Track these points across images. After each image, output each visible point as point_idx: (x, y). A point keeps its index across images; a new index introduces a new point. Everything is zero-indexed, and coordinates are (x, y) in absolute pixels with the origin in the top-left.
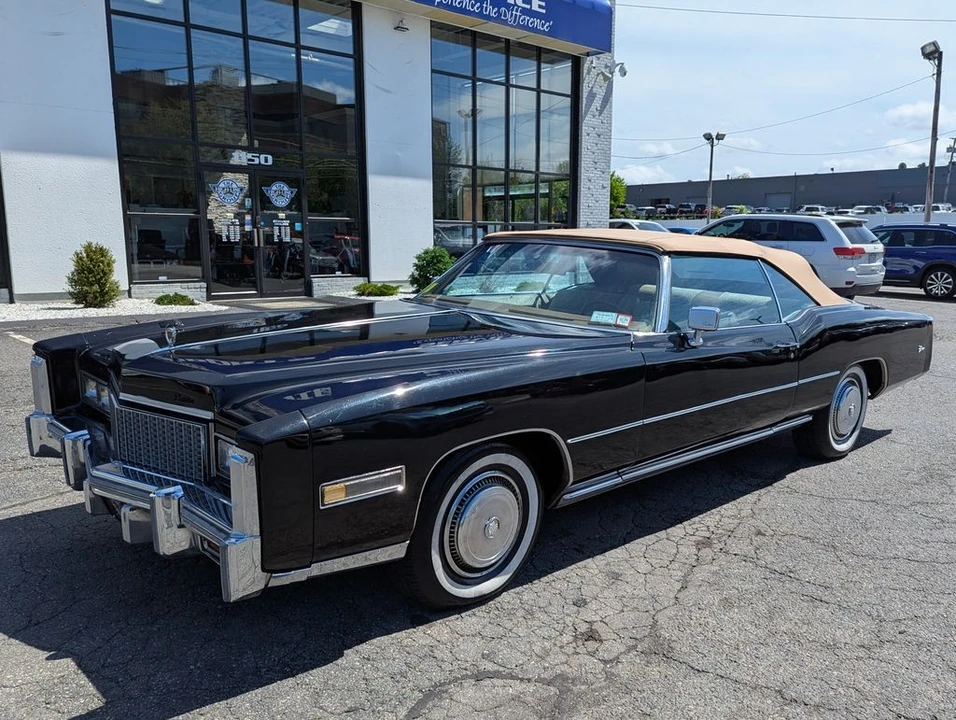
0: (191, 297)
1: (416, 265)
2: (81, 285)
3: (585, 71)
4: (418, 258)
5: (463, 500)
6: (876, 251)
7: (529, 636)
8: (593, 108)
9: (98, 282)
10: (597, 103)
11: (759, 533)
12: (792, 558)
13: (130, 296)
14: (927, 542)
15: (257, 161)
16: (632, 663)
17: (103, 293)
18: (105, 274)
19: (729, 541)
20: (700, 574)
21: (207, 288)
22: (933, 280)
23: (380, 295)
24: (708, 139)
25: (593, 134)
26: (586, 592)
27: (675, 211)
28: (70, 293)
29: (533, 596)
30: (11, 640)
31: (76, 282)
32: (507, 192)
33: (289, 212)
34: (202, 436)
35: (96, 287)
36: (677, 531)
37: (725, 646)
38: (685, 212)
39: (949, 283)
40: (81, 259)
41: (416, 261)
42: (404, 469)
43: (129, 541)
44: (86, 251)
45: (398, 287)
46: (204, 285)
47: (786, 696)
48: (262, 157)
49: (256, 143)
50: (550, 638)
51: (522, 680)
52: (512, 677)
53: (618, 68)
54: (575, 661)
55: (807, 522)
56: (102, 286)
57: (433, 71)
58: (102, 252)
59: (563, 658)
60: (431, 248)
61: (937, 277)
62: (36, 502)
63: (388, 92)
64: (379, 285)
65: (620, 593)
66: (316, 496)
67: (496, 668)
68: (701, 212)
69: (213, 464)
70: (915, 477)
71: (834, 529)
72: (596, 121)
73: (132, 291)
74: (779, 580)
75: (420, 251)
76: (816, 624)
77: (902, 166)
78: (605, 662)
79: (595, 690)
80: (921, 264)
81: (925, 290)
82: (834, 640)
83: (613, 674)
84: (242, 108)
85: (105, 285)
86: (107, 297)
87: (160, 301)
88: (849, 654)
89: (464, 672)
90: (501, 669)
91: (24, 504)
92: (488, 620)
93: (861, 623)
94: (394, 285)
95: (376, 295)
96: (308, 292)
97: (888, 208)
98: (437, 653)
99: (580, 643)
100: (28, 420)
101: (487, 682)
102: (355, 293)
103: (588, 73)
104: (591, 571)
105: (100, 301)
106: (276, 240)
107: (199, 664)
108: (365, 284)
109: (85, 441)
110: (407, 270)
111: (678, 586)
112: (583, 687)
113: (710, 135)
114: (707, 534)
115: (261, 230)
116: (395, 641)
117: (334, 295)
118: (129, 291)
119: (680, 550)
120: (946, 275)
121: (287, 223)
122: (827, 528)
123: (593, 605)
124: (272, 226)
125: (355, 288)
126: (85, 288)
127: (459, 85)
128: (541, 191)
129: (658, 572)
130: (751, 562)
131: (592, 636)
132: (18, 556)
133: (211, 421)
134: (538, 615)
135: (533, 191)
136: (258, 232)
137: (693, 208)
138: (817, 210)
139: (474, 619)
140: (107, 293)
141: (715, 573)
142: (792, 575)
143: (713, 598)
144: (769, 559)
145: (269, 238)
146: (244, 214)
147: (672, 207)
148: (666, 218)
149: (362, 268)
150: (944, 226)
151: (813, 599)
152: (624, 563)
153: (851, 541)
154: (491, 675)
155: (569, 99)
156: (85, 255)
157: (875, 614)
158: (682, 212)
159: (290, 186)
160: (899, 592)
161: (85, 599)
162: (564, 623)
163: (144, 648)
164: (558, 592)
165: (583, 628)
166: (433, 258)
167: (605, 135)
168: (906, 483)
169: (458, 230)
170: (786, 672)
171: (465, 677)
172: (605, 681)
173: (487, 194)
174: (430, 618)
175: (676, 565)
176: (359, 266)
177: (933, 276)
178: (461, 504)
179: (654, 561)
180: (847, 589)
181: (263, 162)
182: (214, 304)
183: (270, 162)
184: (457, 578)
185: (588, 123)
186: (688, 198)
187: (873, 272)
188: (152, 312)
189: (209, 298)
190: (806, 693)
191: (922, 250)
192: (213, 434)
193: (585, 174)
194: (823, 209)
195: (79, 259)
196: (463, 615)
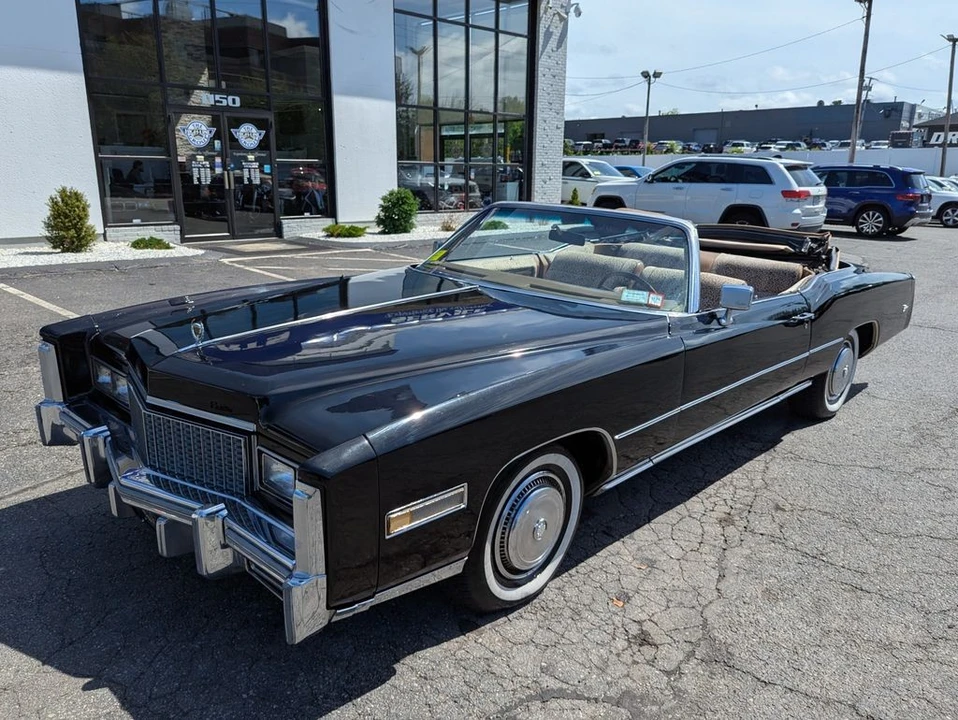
0: (166, 241)
1: (381, 206)
2: (57, 229)
3: (542, 12)
4: (384, 199)
5: (514, 505)
6: (820, 193)
7: (581, 642)
8: (548, 49)
9: (75, 226)
10: (553, 43)
11: (778, 508)
12: (821, 538)
13: (105, 240)
14: (943, 516)
15: (225, 103)
16: (695, 674)
17: (79, 238)
18: (81, 219)
19: (751, 517)
20: (734, 560)
21: (181, 231)
22: (864, 219)
23: (348, 237)
24: (646, 77)
25: (548, 76)
26: (628, 583)
27: (610, 146)
28: (47, 237)
29: (575, 592)
30: (46, 666)
31: (52, 227)
32: (466, 131)
33: (257, 154)
34: (243, 449)
35: (72, 232)
36: (695, 504)
37: (784, 650)
38: (620, 147)
39: (880, 222)
40: (56, 203)
41: (382, 202)
42: (466, 487)
43: (165, 554)
44: (61, 197)
45: (365, 228)
46: (178, 227)
47: (861, 712)
48: (230, 98)
49: (224, 84)
50: (602, 644)
51: (588, 699)
52: (579, 697)
53: (572, 9)
54: (636, 672)
55: (822, 494)
56: (79, 231)
57: (396, 11)
58: (77, 196)
59: (623, 670)
60: (396, 189)
61: (868, 215)
62: (46, 486)
63: (352, 32)
64: (347, 226)
65: (661, 585)
66: (382, 525)
67: (559, 685)
68: (635, 147)
69: (257, 479)
70: (907, 438)
71: (849, 502)
72: (551, 62)
73: (108, 234)
74: (814, 564)
75: (385, 193)
76: (865, 619)
77: (821, 103)
78: (668, 673)
79: (666, 712)
80: (853, 204)
81: (857, 228)
82: (888, 638)
83: (680, 690)
84: (203, 45)
85: (81, 229)
86: (84, 242)
87: (137, 245)
88: (907, 656)
89: (528, 692)
90: (565, 686)
91: (34, 487)
92: (536, 623)
93: (909, 617)
94: (361, 226)
95: (345, 236)
96: (278, 232)
97: (807, 144)
98: (495, 668)
99: (635, 648)
100: (38, 409)
101: (553, 704)
102: (324, 234)
103: (545, 12)
104: (625, 558)
105: (77, 246)
106: (246, 182)
107: (251, 692)
108: (333, 226)
109: (106, 438)
110: (374, 211)
111: (715, 574)
112: (655, 708)
113: (647, 72)
114: (727, 510)
115: (231, 173)
116: (448, 654)
117: (304, 236)
118: (104, 235)
119: (706, 529)
120: (877, 214)
121: (256, 165)
122: (842, 500)
123: (637, 600)
124: (242, 168)
125: (324, 230)
126: (62, 233)
127: (415, 24)
128: (499, 131)
129: (691, 556)
130: (779, 543)
131: (644, 640)
132: (38, 555)
133: (253, 433)
134: (586, 614)
135: (492, 131)
136: (228, 174)
137: (627, 143)
138: (742, 145)
139: (522, 623)
140: (83, 238)
141: (748, 558)
142: (824, 559)
143: (754, 590)
144: (798, 539)
145: (239, 180)
146: (213, 157)
147: (608, 142)
148: (601, 154)
149: (330, 210)
150: (877, 167)
151: (855, 588)
152: (654, 547)
153: (871, 516)
154: (555, 695)
155: (526, 40)
156: (59, 199)
157: (918, 604)
158: (617, 147)
159: (259, 127)
160: (933, 577)
161: (117, 609)
162: (614, 624)
163: (189, 672)
164: (598, 585)
165: (634, 629)
166: (398, 199)
167: (560, 76)
168: (902, 445)
169: (416, 169)
170: (853, 682)
171: (530, 698)
172: (674, 698)
173: (444, 133)
174: (479, 622)
175: (705, 549)
176: (326, 207)
177: (865, 215)
178: (511, 509)
179: (682, 543)
180: (883, 574)
181: (231, 104)
182: (189, 247)
183: (238, 104)
184: (506, 582)
185: (543, 63)
186: (622, 133)
187: (816, 214)
188: (130, 257)
189: (183, 240)
190: (880, 708)
191: (856, 190)
192: (256, 448)
193: (541, 114)
194: (748, 145)
195: (54, 203)
196: (510, 616)
